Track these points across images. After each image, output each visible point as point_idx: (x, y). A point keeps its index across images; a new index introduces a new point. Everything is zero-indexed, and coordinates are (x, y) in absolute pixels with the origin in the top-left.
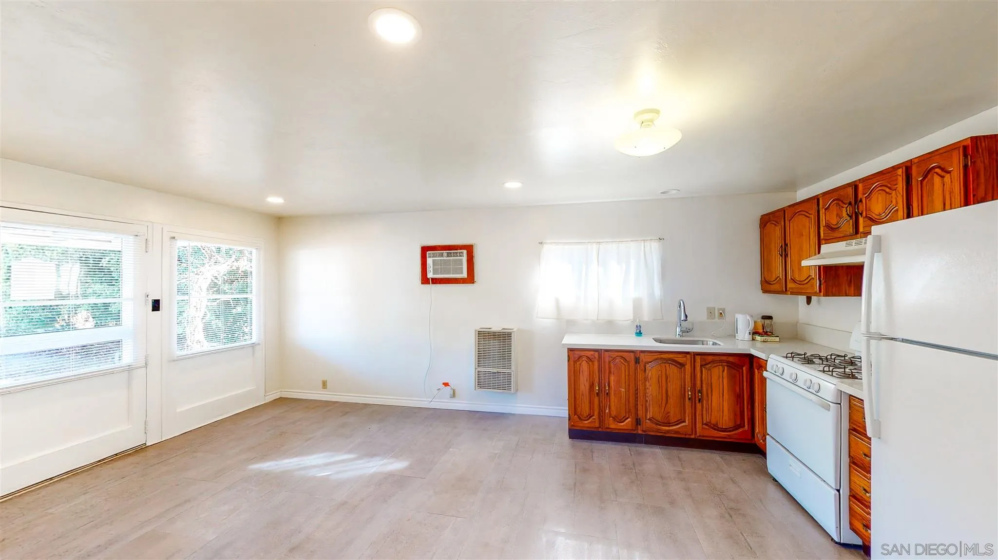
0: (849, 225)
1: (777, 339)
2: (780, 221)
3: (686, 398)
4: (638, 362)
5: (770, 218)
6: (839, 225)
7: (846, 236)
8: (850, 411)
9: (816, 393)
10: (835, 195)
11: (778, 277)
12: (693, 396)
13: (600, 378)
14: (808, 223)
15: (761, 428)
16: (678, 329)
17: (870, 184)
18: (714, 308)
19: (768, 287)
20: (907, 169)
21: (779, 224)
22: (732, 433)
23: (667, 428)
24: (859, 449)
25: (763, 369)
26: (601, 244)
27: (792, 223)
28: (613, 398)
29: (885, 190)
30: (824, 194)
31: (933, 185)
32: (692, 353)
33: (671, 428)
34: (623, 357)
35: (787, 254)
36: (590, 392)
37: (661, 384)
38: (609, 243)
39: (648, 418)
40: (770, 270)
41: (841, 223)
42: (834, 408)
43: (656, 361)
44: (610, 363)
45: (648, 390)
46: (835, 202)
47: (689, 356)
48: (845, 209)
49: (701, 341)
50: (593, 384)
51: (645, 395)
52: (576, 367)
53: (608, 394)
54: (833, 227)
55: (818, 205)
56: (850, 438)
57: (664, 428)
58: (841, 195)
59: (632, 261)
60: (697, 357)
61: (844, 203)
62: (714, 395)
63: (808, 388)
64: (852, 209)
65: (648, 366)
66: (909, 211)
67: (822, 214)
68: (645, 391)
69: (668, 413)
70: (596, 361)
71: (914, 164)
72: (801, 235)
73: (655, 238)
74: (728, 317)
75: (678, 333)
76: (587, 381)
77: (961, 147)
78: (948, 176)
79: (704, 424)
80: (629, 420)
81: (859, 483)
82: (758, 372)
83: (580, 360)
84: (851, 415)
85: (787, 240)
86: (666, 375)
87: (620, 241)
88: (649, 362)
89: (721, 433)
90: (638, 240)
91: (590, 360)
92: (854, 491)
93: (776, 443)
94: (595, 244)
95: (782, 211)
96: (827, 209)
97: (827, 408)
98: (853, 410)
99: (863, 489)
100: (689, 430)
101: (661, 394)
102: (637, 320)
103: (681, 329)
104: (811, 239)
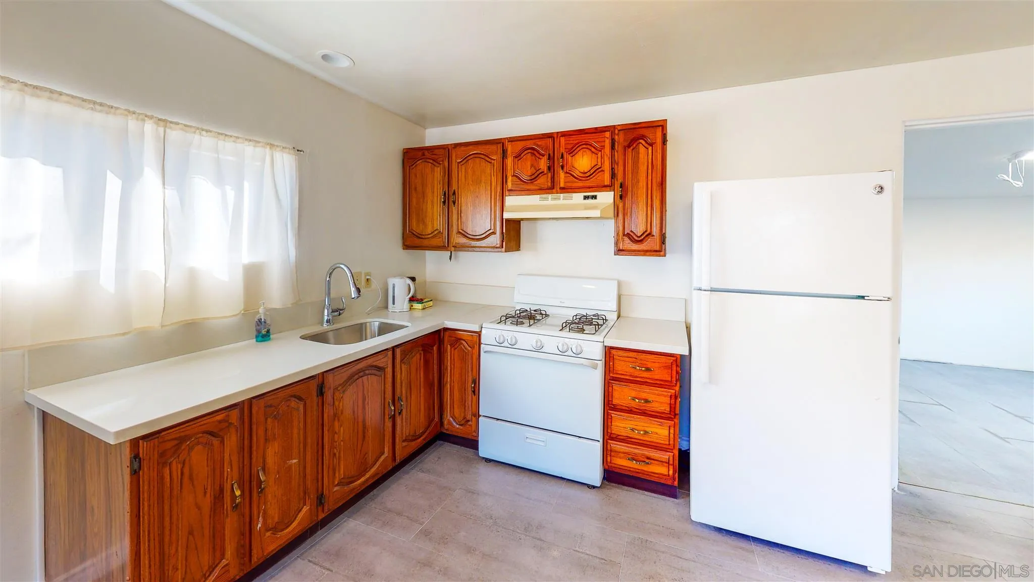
0: (547, 178)
1: (431, 303)
2: (443, 161)
3: (387, 417)
4: (321, 392)
5: (424, 155)
6: (533, 177)
7: (540, 189)
8: (611, 363)
9: (577, 355)
10: (530, 144)
11: (437, 229)
12: (394, 410)
13: (243, 467)
14: (488, 171)
15: (457, 412)
16: (326, 311)
17: (574, 140)
18: (361, 273)
19: (417, 242)
20: (613, 134)
21: (440, 164)
22: (426, 434)
23: (363, 479)
24: (624, 395)
25: (464, 342)
26: (171, 128)
27: (463, 167)
28: (273, 492)
29: (590, 150)
30: (512, 140)
31: (639, 153)
32: (393, 349)
33: (367, 476)
34: (295, 396)
35: (454, 203)
36: (214, 512)
37: (356, 412)
38: (193, 130)
39: (336, 483)
40: (422, 220)
41: (536, 175)
42: (601, 365)
43: (351, 379)
44: (266, 419)
45: (336, 436)
46: (529, 151)
47: (390, 353)
48: (542, 161)
49: (362, 324)
50: (222, 490)
51: (332, 447)
52: (165, 475)
53: (264, 489)
54: (525, 177)
55: (503, 150)
56: (610, 388)
57: (359, 482)
58: (538, 145)
59: (246, 185)
60: (398, 351)
61: (540, 154)
62: (412, 396)
63: (563, 353)
64: (552, 161)
65: (337, 394)
66: (613, 176)
67: (509, 161)
68: (333, 441)
69: (365, 455)
70: (233, 430)
71: (619, 130)
72: (477, 182)
73: (288, 146)
74: (376, 284)
75: (326, 318)
76: (205, 493)
77: (661, 126)
78: (650, 148)
79: (404, 441)
80: (305, 509)
81: (623, 425)
82: (451, 349)
83: (184, 449)
84: (612, 366)
85: (454, 187)
86: (364, 394)
87: (219, 134)
88: (340, 385)
89: (419, 440)
90: (259, 142)
91: (213, 436)
92: (614, 434)
93: (499, 422)
94: (151, 121)
95: (444, 149)
96: (518, 157)
97: (595, 367)
98: (616, 361)
99: (632, 430)
100: (390, 460)
101: (356, 431)
102: (261, 310)
103: (331, 311)
104: (493, 188)
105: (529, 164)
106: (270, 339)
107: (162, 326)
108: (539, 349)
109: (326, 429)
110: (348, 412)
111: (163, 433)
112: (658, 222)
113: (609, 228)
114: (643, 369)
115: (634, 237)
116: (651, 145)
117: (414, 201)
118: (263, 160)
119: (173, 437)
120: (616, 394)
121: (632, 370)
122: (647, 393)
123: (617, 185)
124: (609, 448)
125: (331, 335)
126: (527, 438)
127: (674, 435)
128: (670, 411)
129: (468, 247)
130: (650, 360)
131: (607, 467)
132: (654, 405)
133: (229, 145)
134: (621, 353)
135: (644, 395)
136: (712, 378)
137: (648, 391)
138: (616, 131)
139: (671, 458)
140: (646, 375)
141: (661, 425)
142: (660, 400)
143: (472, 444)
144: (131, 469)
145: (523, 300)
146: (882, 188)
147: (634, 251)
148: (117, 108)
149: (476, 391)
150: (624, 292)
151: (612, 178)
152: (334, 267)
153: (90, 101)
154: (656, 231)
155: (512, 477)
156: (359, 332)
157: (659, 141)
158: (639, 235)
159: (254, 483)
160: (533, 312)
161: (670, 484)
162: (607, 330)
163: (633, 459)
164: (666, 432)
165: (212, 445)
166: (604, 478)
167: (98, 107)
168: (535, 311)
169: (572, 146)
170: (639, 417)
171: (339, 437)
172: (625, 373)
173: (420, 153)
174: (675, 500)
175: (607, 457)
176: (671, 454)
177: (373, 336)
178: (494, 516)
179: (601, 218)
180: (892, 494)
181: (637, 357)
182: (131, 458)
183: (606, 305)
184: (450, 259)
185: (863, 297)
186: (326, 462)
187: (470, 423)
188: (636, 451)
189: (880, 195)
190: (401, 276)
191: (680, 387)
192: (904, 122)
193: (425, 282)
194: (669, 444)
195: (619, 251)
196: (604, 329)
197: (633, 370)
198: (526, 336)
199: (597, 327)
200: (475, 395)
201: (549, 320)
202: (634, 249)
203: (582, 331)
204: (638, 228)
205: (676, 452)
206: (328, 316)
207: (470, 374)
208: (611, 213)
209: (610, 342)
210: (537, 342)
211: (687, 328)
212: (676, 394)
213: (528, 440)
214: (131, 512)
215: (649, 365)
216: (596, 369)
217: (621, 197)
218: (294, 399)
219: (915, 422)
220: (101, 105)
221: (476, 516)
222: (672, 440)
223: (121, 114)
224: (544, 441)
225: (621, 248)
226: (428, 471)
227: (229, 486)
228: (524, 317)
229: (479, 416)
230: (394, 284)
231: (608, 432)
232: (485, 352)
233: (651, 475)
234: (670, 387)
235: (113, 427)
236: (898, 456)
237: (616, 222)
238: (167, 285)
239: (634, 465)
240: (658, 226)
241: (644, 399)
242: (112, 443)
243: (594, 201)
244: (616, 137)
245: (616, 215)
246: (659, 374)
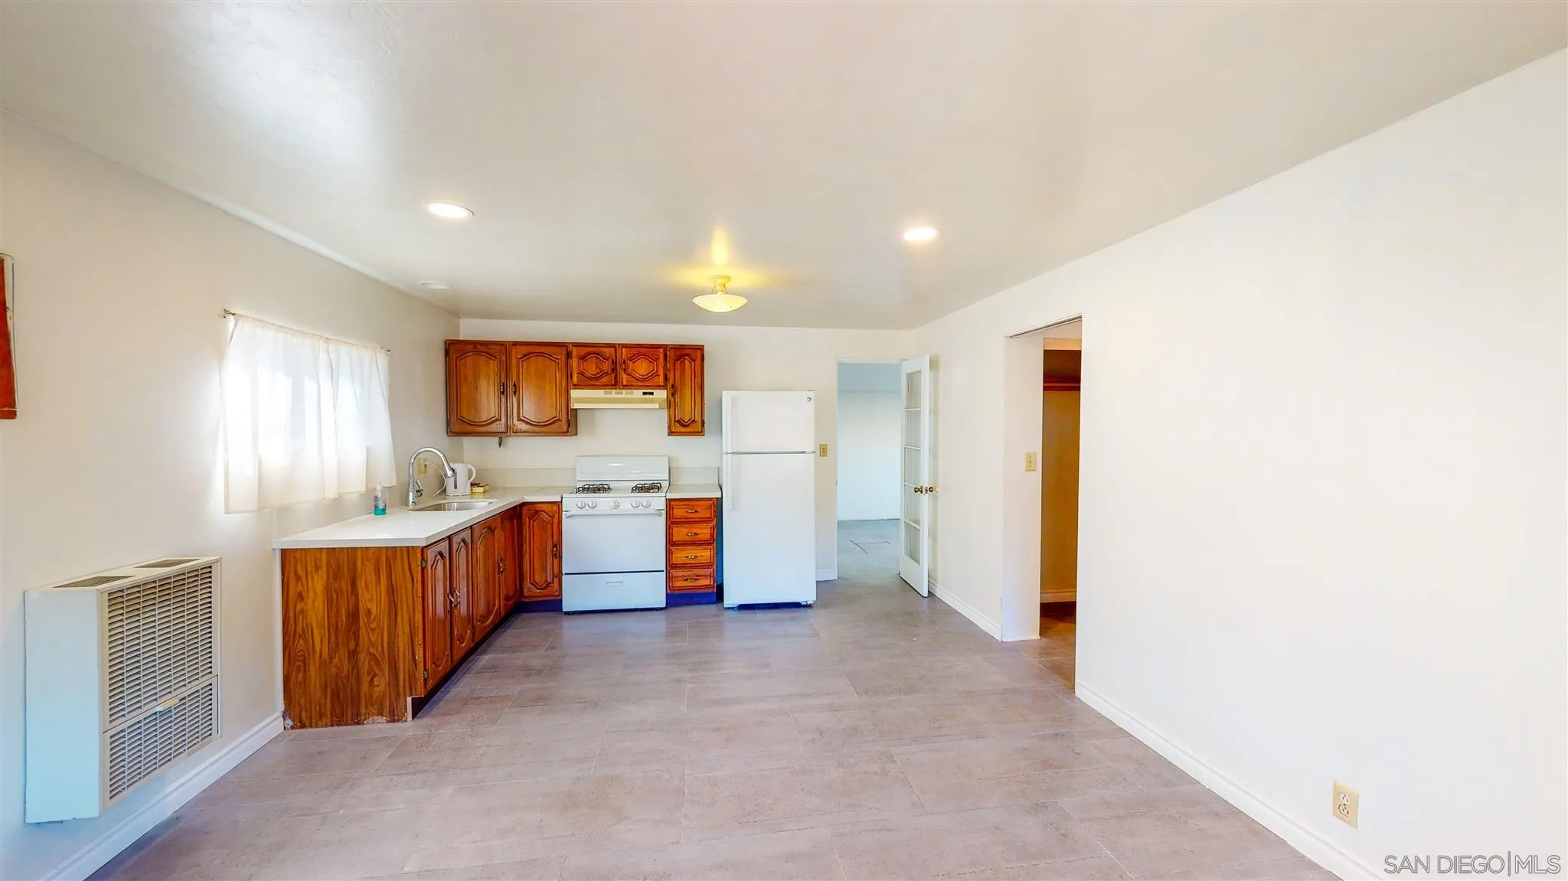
0: (611, 378)
2: (500, 355)
5: (478, 349)
6: (597, 376)
7: (604, 385)
8: (671, 511)
9: (647, 508)
10: (594, 350)
11: (495, 418)
14: (552, 367)
15: (538, 577)
16: (411, 494)
17: (633, 351)
19: (469, 428)
20: (666, 350)
21: (497, 358)
24: (680, 534)
25: (544, 514)
27: (524, 362)
29: (647, 359)
30: (576, 345)
31: (684, 366)
35: (514, 393)
40: (475, 406)
41: (599, 375)
42: (664, 513)
46: (594, 355)
48: (606, 364)
54: (589, 376)
55: (568, 352)
56: (671, 530)
58: (601, 352)
60: (500, 518)
61: (604, 359)
62: (507, 559)
63: (635, 507)
64: (615, 365)
66: (666, 378)
67: (574, 362)
71: (670, 349)
72: (540, 376)
75: (411, 500)
77: (699, 349)
78: (693, 364)
81: (680, 556)
82: (530, 522)
84: (671, 513)
85: (514, 379)
92: (674, 564)
93: (581, 576)
94: (322, 340)
95: (503, 345)
96: (582, 359)
98: (674, 509)
99: (686, 558)
102: (379, 488)
103: (415, 491)
104: (558, 382)
105: (593, 365)
106: (386, 513)
108: (616, 508)
112: (699, 412)
113: (663, 416)
114: (693, 512)
115: (682, 423)
116: (694, 361)
117: (464, 389)
120: (675, 534)
121: (685, 515)
122: (696, 529)
123: (669, 385)
124: (671, 576)
127: (713, 556)
128: (710, 539)
129: (529, 432)
131: (669, 592)
132: (701, 537)
134: (677, 503)
135: (693, 531)
136: (733, 508)
137: (696, 527)
138: (668, 349)
139: (711, 573)
140: (695, 516)
141: (705, 550)
142: (704, 533)
143: (553, 605)
144: (422, 567)
147: (682, 433)
150: (673, 465)
151: (665, 380)
154: (698, 418)
157: (699, 358)
158: (686, 421)
161: (710, 595)
162: (665, 490)
163: (687, 580)
164: (707, 555)
166: (668, 601)
169: (632, 355)
170: (690, 547)
172: (680, 517)
173: (471, 346)
174: (714, 606)
175: (669, 583)
176: (711, 569)
179: (656, 409)
181: (688, 503)
182: (421, 560)
183: (661, 475)
184: (501, 446)
187: (552, 585)
188: (689, 573)
191: (716, 519)
192: (837, 359)
193: (484, 468)
194: (710, 563)
195: (671, 433)
196: (663, 490)
199: (657, 489)
200: (556, 559)
201: (616, 489)
202: (682, 431)
203: (649, 492)
204: (685, 416)
205: (714, 567)
206: (413, 497)
207: (551, 542)
208: (665, 405)
209: (671, 496)
210: (613, 503)
211: (718, 480)
212: (714, 526)
213: (609, 584)
215: (696, 508)
216: (661, 516)
217: (672, 394)
222: (711, 559)
224: (621, 582)
225: (673, 431)
229: (562, 575)
231: (669, 564)
233: (699, 591)
234: (710, 522)
237: (669, 412)
239: (688, 584)
240: (699, 415)
241: (693, 534)
243: (651, 396)
244: (668, 353)
245: (669, 407)
246: (704, 513)
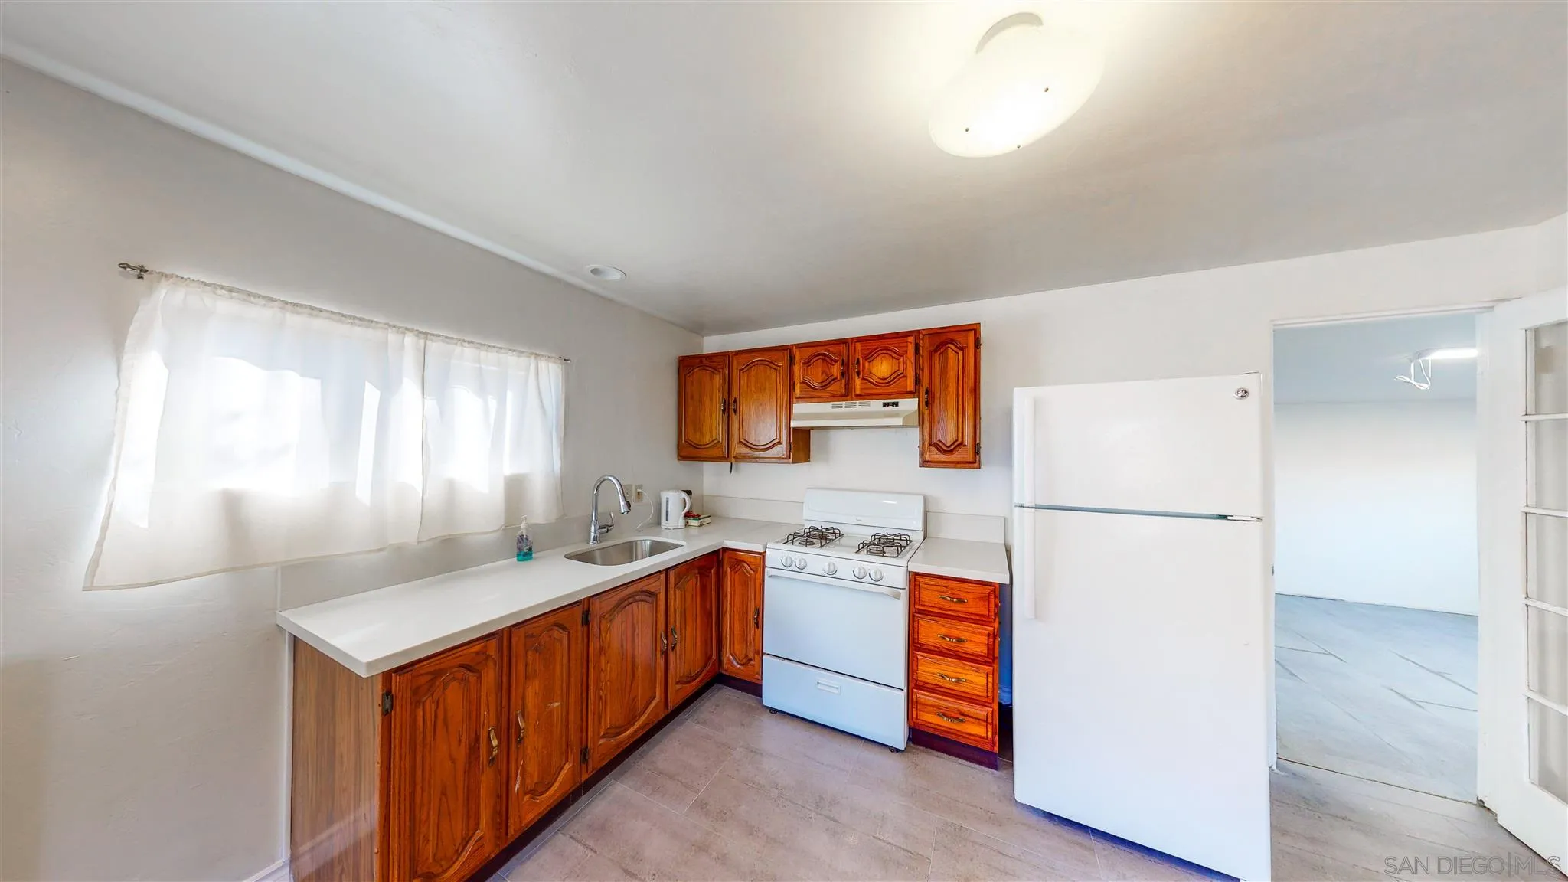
0: (841, 384)
1: (709, 519)
2: (722, 368)
3: (658, 653)
4: (586, 622)
5: (701, 362)
6: (824, 383)
7: (834, 396)
8: (916, 593)
9: (876, 582)
10: (820, 350)
11: (716, 439)
12: (667, 644)
13: (501, 710)
14: (774, 376)
15: (738, 648)
16: (593, 527)
17: (871, 345)
18: (631, 486)
19: (695, 452)
20: (917, 338)
21: (720, 372)
22: (703, 674)
23: (631, 730)
24: (933, 632)
25: (745, 565)
26: (432, 340)
27: (746, 374)
28: (533, 742)
29: (890, 355)
30: (800, 346)
31: (947, 358)
32: (666, 570)
33: (637, 725)
34: (557, 625)
35: (735, 411)
36: (469, 767)
37: (625, 647)
38: (455, 341)
39: (602, 733)
40: (699, 427)
41: (828, 381)
42: (904, 594)
43: (620, 605)
44: (526, 652)
45: (603, 675)
46: (821, 357)
47: (663, 576)
48: (835, 366)
49: (632, 542)
50: (477, 739)
51: (598, 688)
52: (418, 718)
53: (523, 738)
54: (815, 384)
55: (790, 357)
56: (916, 623)
57: (627, 733)
58: (829, 351)
59: (510, 395)
60: (672, 574)
61: (833, 360)
62: (687, 627)
63: (859, 579)
64: (845, 368)
65: (604, 622)
66: (917, 381)
67: (797, 368)
68: (598, 680)
69: (634, 700)
70: (491, 664)
71: (924, 335)
72: (761, 389)
73: (554, 355)
74: (647, 497)
75: (592, 535)
76: (460, 741)
77: (974, 330)
78: (961, 353)
79: (677, 683)
80: (568, 766)
81: (931, 670)
82: (731, 571)
83: (438, 686)
84: (917, 596)
85: (735, 394)
86: (633, 625)
87: (482, 345)
88: (607, 613)
89: (694, 683)
90: (523, 352)
91: (471, 671)
92: (921, 681)
93: (786, 662)
94: (411, 334)
95: (725, 356)
96: (807, 363)
97: (897, 597)
98: (922, 591)
99: (943, 676)
100: (662, 705)
101: (624, 668)
102: (523, 526)
103: (598, 527)
104: (779, 395)
105: (820, 370)
106: (531, 558)
107: (419, 542)
108: (832, 574)
109: (591, 665)
110: (616, 644)
111: (417, 666)
112: (971, 430)
113: (913, 438)
114: (955, 600)
115: (943, 446)
116: (962, 349)
117: (691, 409)
118: (528, 370)
119: (427, 670)
120: (922, 631)
121: (942, 603)
122: (962, 630)
123: (922, 391)
124: (915, 700)
125: (597, 554)
126: (818, 683)
127: (993, 684)
128: (988, 653)
129: (749, 458)
130: (963, 591)
131: (912, 724)
132: (969, 645)
133: (492, 356)
134: (928, 580)
135: (955, 633)
136: (1038, 614)
137: (961, 627)
138: (921, 336)
139: (990, 715)
140: (959, 607)
141: (977, 670)
142: (976, 640)
143: (754, 688)
144: (383, 708)
145: (813, 517)
146: (1246, 392)
147: (943, 462)
148: (377, 322)
149: (759, 623)
150: (931, 508)
151: (916, 384)
152: (602, 480)
153: (350, 317)
154: (968, 440)
155: (800, 733)
156: (629, 552)
157: (971, 342)
158: (948, 444)
159: (513, 731)
160: (824, 530)
161: (988, 749)
162: (911, 552)
163: (944, 715)
164: (983, 681)
165: (469, 681)
166: (909, 739)
167: (357, 321)
168: (827, 529)
169: (868, 352)
170: (950, 660)
171: (605, 676)
172: (933, 605)
173: (698, 361)
174: (995, 771)
175: (912, 711)
176: (989, 709)
177: (644, 557)
178: (780, 785)
179: (903, 426)
180: (1270, 774)
181: (947, 585)
182: (383, 695)
183: (910, 523)
184: (731, 471)
185: (1225, 517)
186: (591, 707)
187: (752, 662)
188: (946, 704)
189: (1245, 400)
190: (676, 489)
191: (1000, 623)
192: (1272, 321)
193: (702, 496)
194: (987, 696)
195: (925, 463)
196: (908, 552)
197: (943, 601)
198: (817, 559)
199: (899, 549)
200: (758, 627)
201: (843, 541)
202: (943, 460)
203: (882, 553)
204: (948, 436)
205: (996, 707)
206: (595, 533)
207: (753, 601)
208: (915, 420)
209: (914, 568)
210: (829, 565)
211: (1007, 551)
212: (994, 633)
213: (819, 686)
214: (382, 762)
215: (963, 595)
216: (898, 599)
217: (927, 404)
218: (557, 628)
219: (1296, 676)
220: (361, 319)
221: (759, 784)
222: (990, 690)
223: (382, 328)
224: (837, 688)
225: (927, 459)
226: (705, 723)
227: (485, 734)
228: (815, 537)
229: (763, 654)
230: (667, 499)
231: (913, 679)
232: (770, 577)
233: (965, 737)
234: (987, 624)
235: (366, 658)
236: (1275, 721)
237: (921, 431)
238: (425, 497)
239: (944, 722)
240: (971, 435)
241: (955, 638)
242: (364, 677)
243: (895, 408)
244: (921, 342)
245: (922, 423)
246: (974, 607)
